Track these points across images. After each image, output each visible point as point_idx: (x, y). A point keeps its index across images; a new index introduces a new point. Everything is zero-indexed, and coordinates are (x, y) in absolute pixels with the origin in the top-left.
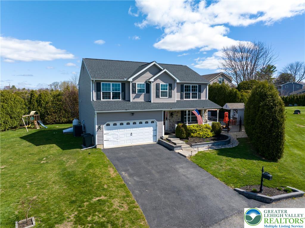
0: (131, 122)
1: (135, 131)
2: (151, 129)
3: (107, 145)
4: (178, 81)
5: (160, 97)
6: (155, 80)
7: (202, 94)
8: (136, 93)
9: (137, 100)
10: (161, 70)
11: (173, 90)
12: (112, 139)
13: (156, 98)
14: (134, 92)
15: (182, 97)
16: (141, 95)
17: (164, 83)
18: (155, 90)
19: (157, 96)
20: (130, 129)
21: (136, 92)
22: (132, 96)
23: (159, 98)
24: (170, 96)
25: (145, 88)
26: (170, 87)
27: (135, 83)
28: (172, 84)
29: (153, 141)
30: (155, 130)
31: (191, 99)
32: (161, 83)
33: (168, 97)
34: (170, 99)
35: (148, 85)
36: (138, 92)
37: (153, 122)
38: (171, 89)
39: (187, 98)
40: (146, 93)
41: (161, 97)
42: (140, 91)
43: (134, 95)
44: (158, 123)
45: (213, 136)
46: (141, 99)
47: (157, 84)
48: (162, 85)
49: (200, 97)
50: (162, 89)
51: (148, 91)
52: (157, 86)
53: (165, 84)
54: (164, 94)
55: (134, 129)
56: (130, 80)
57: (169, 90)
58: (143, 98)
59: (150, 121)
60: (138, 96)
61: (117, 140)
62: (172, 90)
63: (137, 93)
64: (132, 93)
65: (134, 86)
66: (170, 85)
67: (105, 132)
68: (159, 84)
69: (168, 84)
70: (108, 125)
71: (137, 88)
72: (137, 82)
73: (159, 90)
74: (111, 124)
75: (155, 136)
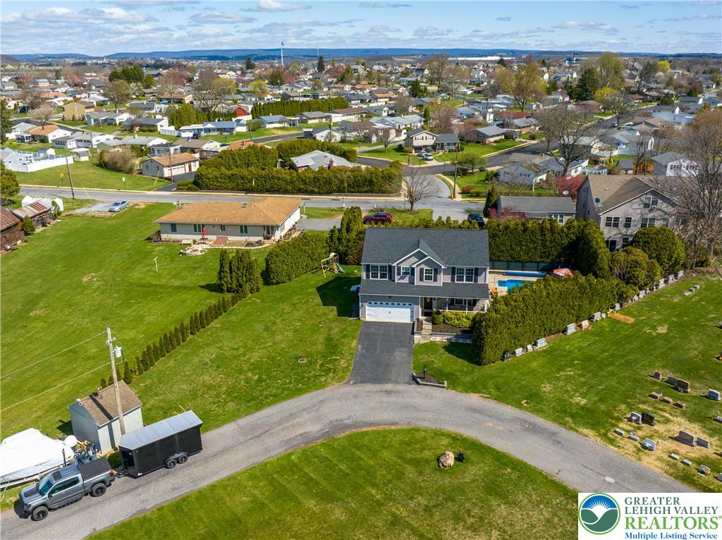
0: (390, 303)
1: (394, 310)
2: (409, 310)
3: (368, 319)
4: (443, 267)
5: (424, 280)
6: (417, 266)
7: (479, 277)
9: (401, 281)
10: (426, 256)
12: (374, 314)
13: (420, 281)
14: (399, 274)
15: (453, 280)
16: (406, 277)
17: (428, 268)
18: (419, 274)
19: (421, 279)
20: (389, 308)
22: (397, 278)
24: (435, 280)
25: (410, 272)
26: (435, 272)
28: (438, 270)
29: (410, 321)
30: (412, 312)
31: (465, 282)
32: (425, 268)
33: (433, 281)
34: (435, 282)
35: (413, 270)
37: (410, 305)
38: (437, 273)
39: (460, 281)
40: (411, 276)
42: (405, 273)
43: (399, 277)
44: (415, 306)
45: (468, 328)
46: (406, 280)
47: (421, 269)
48: (426, 270)
49: (476, 281)
50: (426, 273)
51: (413, 274)
52: (421, 270)
53: (430, 269)
54: (428, 278)
55: (392, 309)
56: (395, 264)
57: (434, 274)
58: (408, 280)
59: (407, 304)
60: (402, 278)
61: (377, 316)
62: (438, 275)
63: (401, 275)
64: (397, 275)
65: (399, 269)
66: (436, 270)
67: (367, 308)
68: (423, 269)
70: (370, 303)
71: (402, 271)
72: (402, 266)
73: (423, 274)
74: (373, 302)
75: (412, 317)
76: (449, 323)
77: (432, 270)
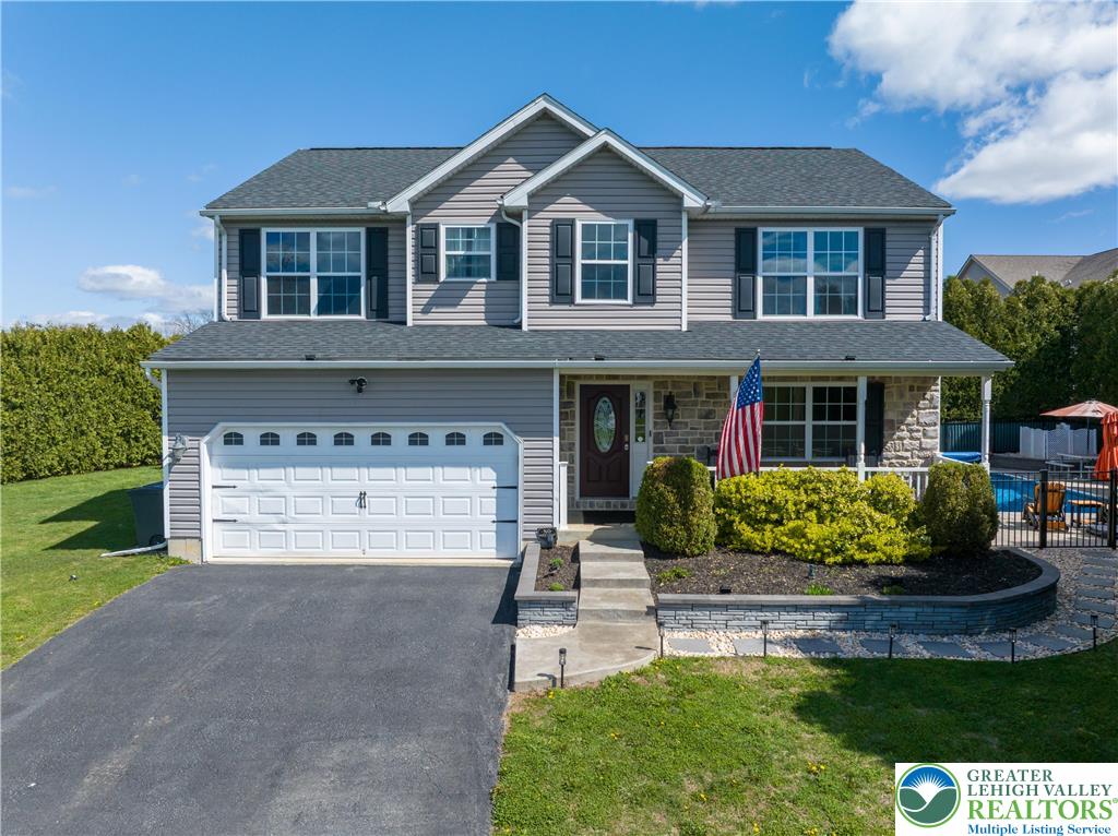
0: (362, 433)
1: (382, 481)
2: (486, 478)
3: (217, 547)
5: (579, 299)
6: (539, 198)
7: (892, 286)
8: (436, 281)
9: (442, 317)
11: (667, 258)
12: (256, 517)
13: (552, 302)
14: (426, 273)
16: (468, 287)
17: (599, 219)
18: (547, 261)
19: (561, 294)
20: (354, 472)
21: (436, 273)
22: (415, 295)
23: (572, 302)
24: (646, 295)
25: (493, 253)
26: (645, 243)
27: (436, 227)
28: (659, 223)
29: (493, 552)
30: (507, 488)
31: (811, 316)
32: (585, 217)
33: (630, 301)
34: (644, 310)
35: (508, 232)
36: (449, 275)
37: (493, 439)
38: (653, 251)
40: (498, 278)
41: (584, 296)
42: (468, 267)
43: (429, 289)
44: (522, 444)
45: (909, 560)
46: (471, 310)
48: (588, 230)
50: (587, 253)
51: (509, 268)
52: (561, 233)
53: (612, 222)
54: (604, 283)
55: (376, 472)
57: (638, 254)
58: (483, 308)
59: (475, 432)
60: (448, 297)
61: (281, 527)
62: (660, 261)
63: (443, 277)
64: (418, 281)
65: (427, 240)
66: (646, 230)
67: (210, 474)
68: (572, 223)
69: (630, 223)
70: (233, 439)
71: (443, 252)
72: (447, 219)
73: (572, 257)
75: (506, 522)
76: (767, 537)
77: (621, 229)
